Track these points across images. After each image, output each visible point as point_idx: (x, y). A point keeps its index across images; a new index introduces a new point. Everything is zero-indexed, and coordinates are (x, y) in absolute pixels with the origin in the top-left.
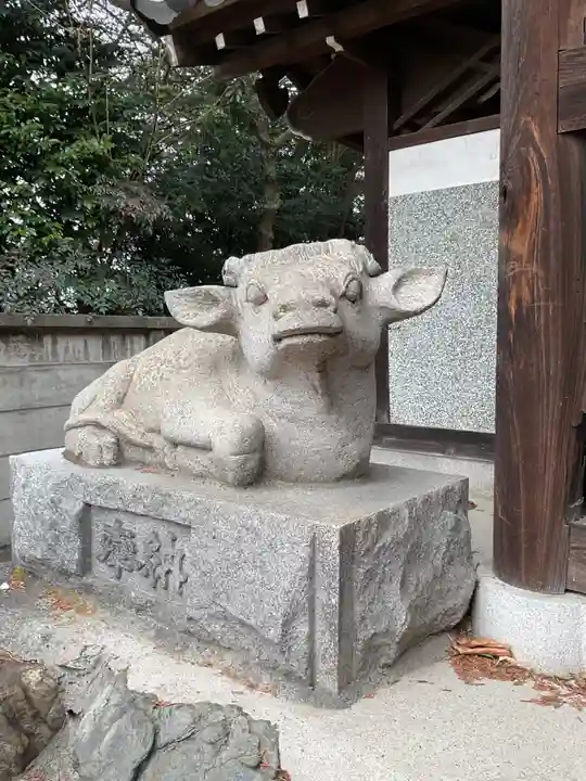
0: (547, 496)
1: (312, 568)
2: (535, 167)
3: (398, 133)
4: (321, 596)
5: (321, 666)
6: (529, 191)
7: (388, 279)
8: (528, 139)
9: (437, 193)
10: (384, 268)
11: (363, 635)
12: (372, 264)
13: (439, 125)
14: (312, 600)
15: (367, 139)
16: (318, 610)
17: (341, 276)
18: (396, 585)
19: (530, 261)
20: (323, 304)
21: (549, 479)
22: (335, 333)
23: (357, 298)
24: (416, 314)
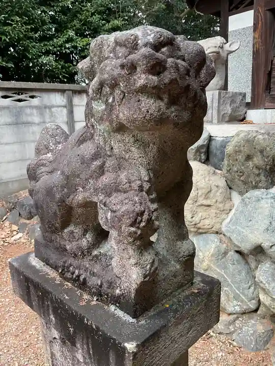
0: (261, 89)
1: (213, 100)
2: (260, 18)
3: (232, 10)
4: (214, 105)
5: (214, 119)
6: (259, 23)
7: (228, 44)
8: (259, 12)
9: (244, 29)
10: (227, 42)
11: (222, 113)
12: (225, 41)
13: (245, 7)
14: (212, 106)
15: (222, 13)
16: (214, 108)
17: (219, 43)
18: (229, 104)
19: (259, 38)
20: (216, 47)
21: (261, 87)
22: (218, 53)
23: (222, 48)
24: (234, 51)
